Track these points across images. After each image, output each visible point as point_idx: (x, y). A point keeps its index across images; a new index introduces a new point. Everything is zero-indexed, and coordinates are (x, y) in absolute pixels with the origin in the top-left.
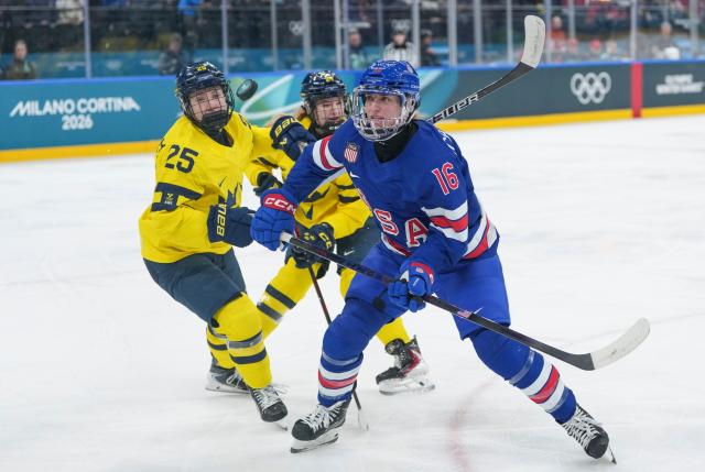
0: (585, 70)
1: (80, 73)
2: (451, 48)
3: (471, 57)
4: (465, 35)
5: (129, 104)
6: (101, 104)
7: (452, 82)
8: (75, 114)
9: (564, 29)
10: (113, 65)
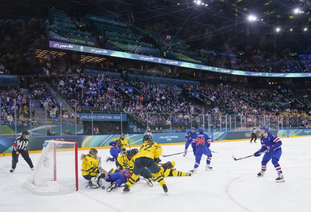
0: (247, 132)
1: (170, 132)
2: (226, 129)
3: (229, 130)
4: (228, 126)
5: (177, 137)
6: (173, 137)
7: (226, 134)
8: (169, 138)
9: (244, 125)
10: (175, 131)
